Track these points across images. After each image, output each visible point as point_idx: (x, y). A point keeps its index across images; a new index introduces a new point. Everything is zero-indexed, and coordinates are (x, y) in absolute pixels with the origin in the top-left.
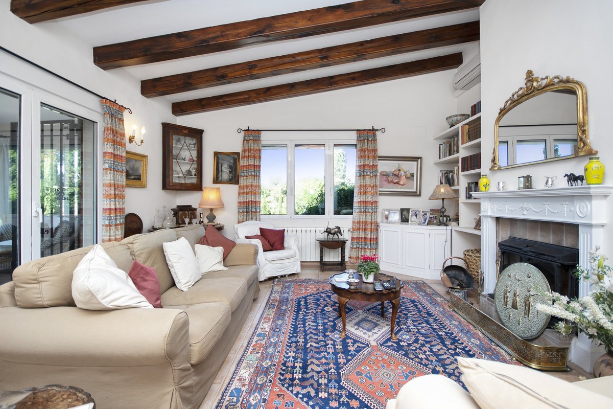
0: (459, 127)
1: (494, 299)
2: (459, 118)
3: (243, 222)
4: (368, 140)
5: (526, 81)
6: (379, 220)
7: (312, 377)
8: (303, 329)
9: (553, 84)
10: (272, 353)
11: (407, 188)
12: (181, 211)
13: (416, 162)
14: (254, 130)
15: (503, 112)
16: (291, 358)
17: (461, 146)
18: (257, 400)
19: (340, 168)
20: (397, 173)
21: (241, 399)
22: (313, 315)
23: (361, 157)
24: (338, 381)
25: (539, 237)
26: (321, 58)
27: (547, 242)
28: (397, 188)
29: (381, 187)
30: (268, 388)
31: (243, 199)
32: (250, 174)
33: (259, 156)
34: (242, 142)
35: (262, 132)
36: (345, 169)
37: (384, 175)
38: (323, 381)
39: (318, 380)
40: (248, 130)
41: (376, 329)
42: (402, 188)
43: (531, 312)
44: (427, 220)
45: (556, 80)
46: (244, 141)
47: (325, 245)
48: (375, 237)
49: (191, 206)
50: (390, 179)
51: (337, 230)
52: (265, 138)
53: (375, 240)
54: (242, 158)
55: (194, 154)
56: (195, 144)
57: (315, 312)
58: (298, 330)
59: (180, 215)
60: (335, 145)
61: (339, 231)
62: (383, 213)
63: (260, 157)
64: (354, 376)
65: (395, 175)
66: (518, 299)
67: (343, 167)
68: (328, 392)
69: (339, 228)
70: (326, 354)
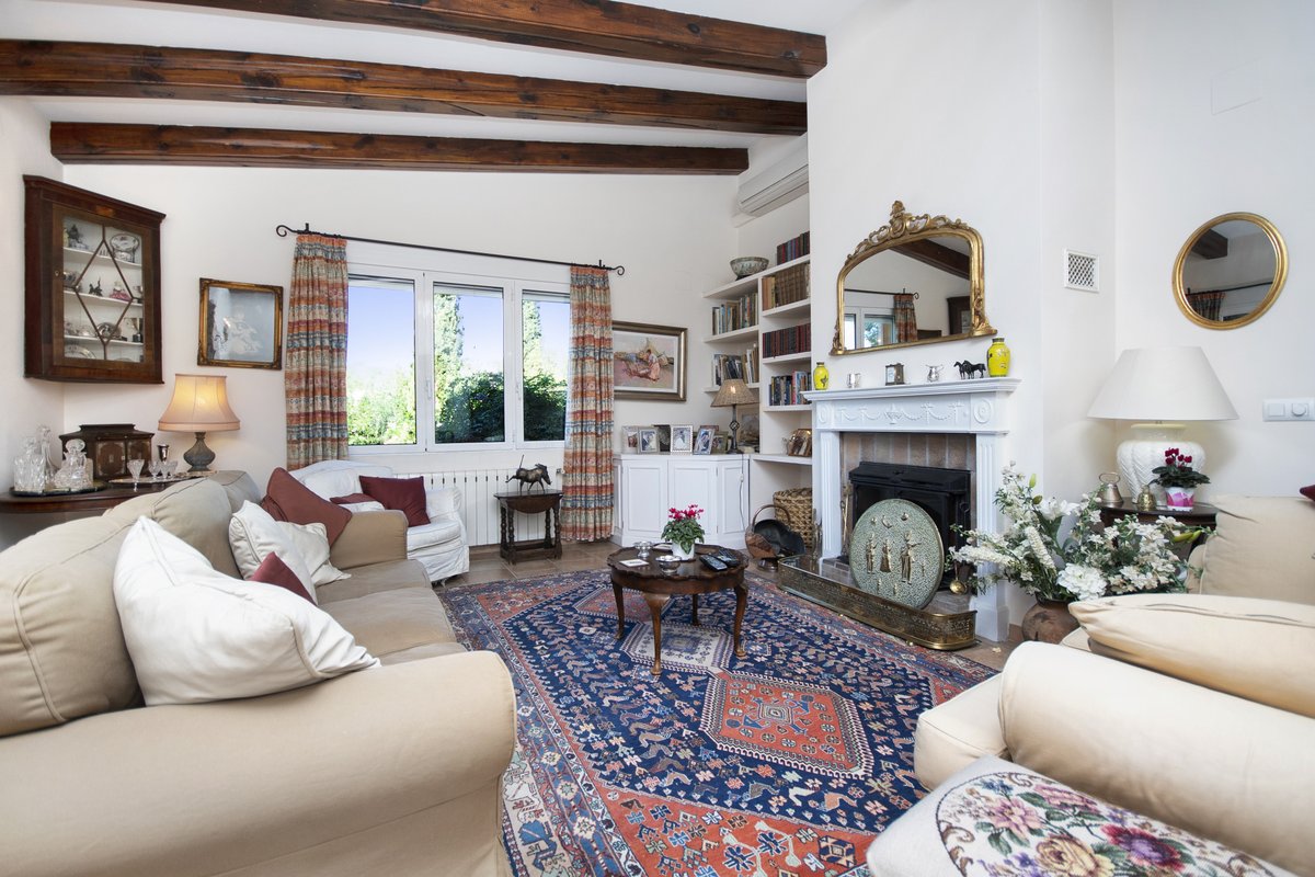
0: (757, 280)
1: (848, 563)
2: (753, 263)
3: (307, 465)
4: (593, 287)
5: (891, 217)
6: (616, 449)
7: (661, 753)
8: (569, 677)
9: (935, 228)
10: (544, 736)
11: (665, 387)
12: (102, 440)
13: (677, 338)
14: (325, 235)
15: (852, 262)
16: (591, 735)
17: (761, 314)
18: (593, 828)
19: (449, 345)
20: (644, 357)
21: (555, 839)
22: (567, 647)
23: (579, 321)
24: (711, 746)
25: (910, 458)
26: (521, 97)
27: (922, 465)
28: (645, 386)
29: (616, 385)
30: (594, 799)
31: (299, 406)
32: (318, 343)
33: (344, 300)
34: (292, 261)
35: (348, 241)
36: (460, 348)
37: (622, 360)
38: (686, 754)
39: (675, 754)
40: (307, 232)
41: (701, 648)
42: (653, 386)
43: (912, 571)
44: (710, 445)
45: (941, 223)
46: (296, 259)
47: (511, 507)
48: (609, 483)
49: (131, 426)
50: (632, 367)
51: (539, 472)
52: (357, 257)
53: (609, 489)
54: (292, 303)
55: (135, 278)
56: (134, 250)
57: (565, 641)
58: (562, 681)
59: (99, 452)
60: (525, 292)
61: (542, 474)
62: (622, 435)
63: (345, 305)
64: (727, 731)
65: (641, 360)
66: (889, 556)
67: (457, 345)
68: (709, 769)
69: (544, 468)
70: (650, 708)
